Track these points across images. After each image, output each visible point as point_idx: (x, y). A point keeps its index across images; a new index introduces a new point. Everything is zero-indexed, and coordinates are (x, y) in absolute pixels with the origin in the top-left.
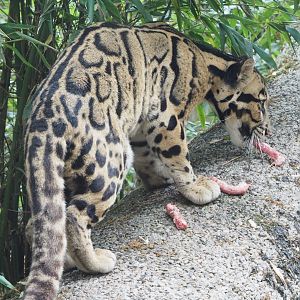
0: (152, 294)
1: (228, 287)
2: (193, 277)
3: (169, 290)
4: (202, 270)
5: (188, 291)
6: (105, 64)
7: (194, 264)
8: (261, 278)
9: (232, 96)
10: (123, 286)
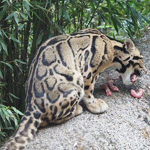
0: (93, 125)
1: (127, 123)
2: (112, 118)
3: (101, 124)
4: (116, 115)
5: (110, 124)
6: (49, 72)
7: (113, 113)
8: (143, 119)
9: (129, 58)
10: (81, 121)
